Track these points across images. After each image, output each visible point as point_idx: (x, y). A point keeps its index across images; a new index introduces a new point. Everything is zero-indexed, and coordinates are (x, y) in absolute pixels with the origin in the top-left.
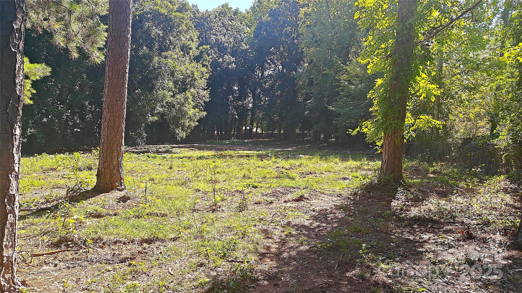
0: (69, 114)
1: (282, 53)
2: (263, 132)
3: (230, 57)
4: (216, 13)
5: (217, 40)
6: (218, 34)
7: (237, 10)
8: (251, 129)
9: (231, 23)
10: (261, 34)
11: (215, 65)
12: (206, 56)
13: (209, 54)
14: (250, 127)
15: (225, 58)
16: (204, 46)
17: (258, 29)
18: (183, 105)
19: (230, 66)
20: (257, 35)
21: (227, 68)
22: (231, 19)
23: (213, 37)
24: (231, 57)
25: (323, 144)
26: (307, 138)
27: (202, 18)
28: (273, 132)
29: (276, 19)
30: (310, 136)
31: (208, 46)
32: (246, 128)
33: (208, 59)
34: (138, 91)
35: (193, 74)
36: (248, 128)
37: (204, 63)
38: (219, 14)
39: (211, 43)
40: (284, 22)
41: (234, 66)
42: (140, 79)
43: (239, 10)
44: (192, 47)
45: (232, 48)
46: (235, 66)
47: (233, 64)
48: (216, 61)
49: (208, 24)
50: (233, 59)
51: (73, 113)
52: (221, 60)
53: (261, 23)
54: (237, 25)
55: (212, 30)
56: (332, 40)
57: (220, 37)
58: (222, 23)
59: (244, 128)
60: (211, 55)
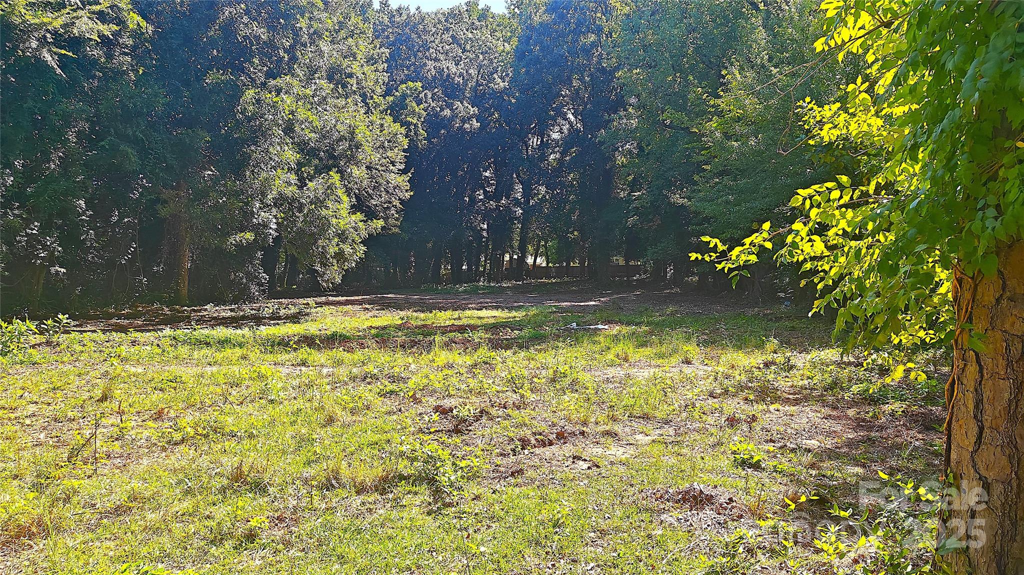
0: (34, 232)
1: (577, 91)
2: (550, 265)
3: (467, 105)
4: (440, 16)
5: (440, 71)
6: (442, 57)
7: (487, 9)
8: (522, 259)
9: (470, 35)
10: (531, 51)
11: (434, 123)
12: (414, 104)
13: (421, 100)
14: (518, 256)
15: (456, 109)
16: (410, 83)
17: (525, 41)
18: (319, 202)
19: (467, 126)
20: (520, 54)
21: (461, 128)
22: (472, 27)
23: (430, 64)
24: (470, 107)
25: (672, 289)
26: (640, 275)
27: (407, 24)
28: (568, 264)
29: (562, 17)
30: (645, 272)
31: (419, 84)
32: (511, 258)
33: (417, 110)
34: (210, 173)
35: (352, 133)
36: (515, 257)
37: (408, 118)
38: (447, 17)
39: (426, 77)
40: (579, 24)
41: (476, 124)
42: (208, 142)
43: (491, 10)
44: (354, 71)
45: (474, 90)
46: (479, 124)
47: (474, 120)
48: (436, 115)
49: (420, 37)
50: (473, 110)
51: (45, 229)
52: (447, 112)
53: (531, 28)
54: (483, 38)
55: (428, 49)
56: (684, 44)
57: (444, 64)
58: (453, 37)
59: (507, 257)
60: (426, 102)
